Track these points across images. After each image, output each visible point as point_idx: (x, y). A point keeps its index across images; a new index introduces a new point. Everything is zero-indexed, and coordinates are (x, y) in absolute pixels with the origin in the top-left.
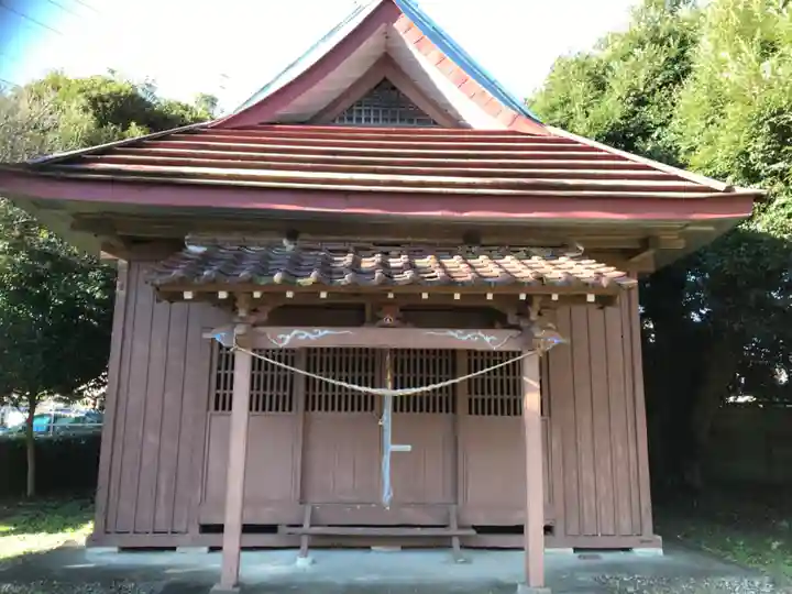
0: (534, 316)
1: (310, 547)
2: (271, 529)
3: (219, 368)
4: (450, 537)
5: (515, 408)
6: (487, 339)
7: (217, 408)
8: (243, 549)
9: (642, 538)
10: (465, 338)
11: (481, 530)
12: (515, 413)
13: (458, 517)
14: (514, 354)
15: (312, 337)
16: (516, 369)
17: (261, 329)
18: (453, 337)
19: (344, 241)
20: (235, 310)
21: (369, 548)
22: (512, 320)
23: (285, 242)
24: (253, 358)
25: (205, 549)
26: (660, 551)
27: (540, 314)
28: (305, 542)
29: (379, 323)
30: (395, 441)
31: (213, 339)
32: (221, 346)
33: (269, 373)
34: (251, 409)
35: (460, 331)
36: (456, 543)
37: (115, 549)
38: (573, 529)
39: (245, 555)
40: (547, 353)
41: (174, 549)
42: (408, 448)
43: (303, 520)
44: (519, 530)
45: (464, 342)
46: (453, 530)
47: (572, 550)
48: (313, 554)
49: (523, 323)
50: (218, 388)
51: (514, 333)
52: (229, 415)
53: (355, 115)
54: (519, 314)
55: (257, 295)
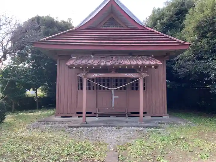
0: (142, 71)
1: (98, 116)
2: (91, 113)
3: (79, 81)
4: (126, 114)
5: (138, 89)
6: (133, 75)
7: (79, 89)
8: (86, 117)
9: (165, 114)
10: (128, 75)
11: (132, 113)
12: (138, 90)
13: (127, 110)
14: (138, 78)
15: (98, 75)
16: (138, 81)
17: (88, 74)
18: (126, 75)
19: (104, 55)
20: (83, 70)
21: (110, 116)
22: (138, 71)
23: (92, 56)
24: (87, 80)
25: (78, 117)
26: (168, 117)
27: (143, 70)
28: (97, 116)
29: (111, 72)
30: (114, 96)
31: (79, 76)
32: (80, 77)
33: (89, 82)
34: (87, 90)
35: (127, 74)
36: (127, 115)
37: (60, 117)
38: (151, 113)
39: (87, 118)
40: (144, 78)
41: (71, 117)
42: (118, 97)
43: (97, 111)
44: (138, 113)
45: (128, 76)
46: (126, 113)
47: (150, 117)
48: (99, 118)
49: (140, 72)
50: (79, 85)
51: (138, 74)
52: (83, 91)
53: (105, 25)
54: (139, 70)
55: (87, 67)
